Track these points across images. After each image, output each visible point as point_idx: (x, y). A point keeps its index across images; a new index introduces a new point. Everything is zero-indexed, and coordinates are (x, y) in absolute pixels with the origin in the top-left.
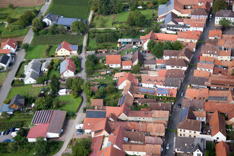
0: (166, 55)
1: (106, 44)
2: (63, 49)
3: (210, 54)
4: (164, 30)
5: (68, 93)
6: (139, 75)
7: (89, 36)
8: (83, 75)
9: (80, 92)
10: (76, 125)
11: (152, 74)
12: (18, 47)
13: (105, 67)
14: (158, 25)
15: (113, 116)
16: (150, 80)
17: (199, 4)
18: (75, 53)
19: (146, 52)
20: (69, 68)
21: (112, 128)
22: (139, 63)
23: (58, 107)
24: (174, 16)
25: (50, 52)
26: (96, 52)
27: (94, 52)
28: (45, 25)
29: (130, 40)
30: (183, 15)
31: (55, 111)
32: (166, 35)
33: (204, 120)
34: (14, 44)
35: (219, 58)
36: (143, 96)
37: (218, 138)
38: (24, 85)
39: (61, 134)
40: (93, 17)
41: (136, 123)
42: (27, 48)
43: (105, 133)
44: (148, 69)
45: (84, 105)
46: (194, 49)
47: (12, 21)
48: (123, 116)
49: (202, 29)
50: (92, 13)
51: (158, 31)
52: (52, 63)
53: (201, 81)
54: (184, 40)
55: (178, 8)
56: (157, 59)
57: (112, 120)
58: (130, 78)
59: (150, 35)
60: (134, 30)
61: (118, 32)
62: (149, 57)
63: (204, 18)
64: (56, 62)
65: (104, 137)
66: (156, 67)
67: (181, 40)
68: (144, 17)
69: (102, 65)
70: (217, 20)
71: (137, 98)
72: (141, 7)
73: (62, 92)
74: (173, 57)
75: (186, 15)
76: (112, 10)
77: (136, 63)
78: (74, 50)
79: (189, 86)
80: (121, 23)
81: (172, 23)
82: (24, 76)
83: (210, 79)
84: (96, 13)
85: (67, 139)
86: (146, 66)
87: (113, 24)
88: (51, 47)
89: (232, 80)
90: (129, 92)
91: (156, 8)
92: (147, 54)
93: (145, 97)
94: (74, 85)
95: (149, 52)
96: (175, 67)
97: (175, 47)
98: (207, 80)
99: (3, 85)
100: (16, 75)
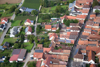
0: (71, 25)
1: (45, 20)
2: (27, 22)
3: (90, 25)
4: (71, 14)
5: (28, 41)
6: (59, 34)
7: (38, 17)
8: (35, 33)
9: (33, 41)
10: (30, 55)
11: (64, 34)
12: (8, 21)
13: (45, 30)
14: (68, 12)
15: (46, 52)
16: (63, 36)
17: (87, 3)
18: (32, 24)
19: (62, 24)
20: (29, 31)
21: (46, 57)
22: (59, 29)
23: (24, 47)
24: (75, 8)
25: (22, 23)
26: (41, 24)
27: (40, 23)
28: (20, 12)
29: (56, 19)
30: (79, 8)
31: (22, 49)
32: (72, 16)
33: (86, 54)
34: (7, 20)
35: (94, 27)
36: (60, 43)
37: (91, 62)
38: (10, 38)
39: (24, 59)
40: (41, 8)
41: (56, 55)
42: (12, 21)
43: (42, 59)
44: (63, 31)
45: (34, 47)
46: (83, 23)
47: (7, 10)
48: (51, 52)
49: (87, 14)
50: (41, 6)
51: (68, 15)
52: (22, 28)
53: (85, 37)
54: (79, 19)
55: (77, 5)
56: (67, 27)
57: (46, 54)
58: (54, 35)
59: (64, 16)
60: (58, 14)
61: (51, 15)
62: (64, 26)
63: (88, 9)
64: (24, 28)
65: (42, 61)
66: (67, 30)
67: (78, 19)
68: (62, 9)
69: (43, 29)
70: (94, 10)
71: (57, 44)
72: (62, 4)
73: (26, 41)
74: (74, 26)
75: (81, 8)
76: (49, 6)
77: (58, 28)
78: (32, 23)
79: (80, 39)
80: (52, 11)
81: (74, 11)
82: (10, 34)
83: (89, 36)
84: (42, 7)
85: (26, 62)
86: (62, 30)
87: (49, 11)
88: (22, 21)
89: (98, 37)
90: (54, 42)
91: (68, 5)
92: (63, 25)
93: (61, 44)
94: (30, 38)
95: (64, 24)
96: (75, 31)
97: (75, 22)
98: (88, 37)
99: (1, 37)
100: (7, 33)
